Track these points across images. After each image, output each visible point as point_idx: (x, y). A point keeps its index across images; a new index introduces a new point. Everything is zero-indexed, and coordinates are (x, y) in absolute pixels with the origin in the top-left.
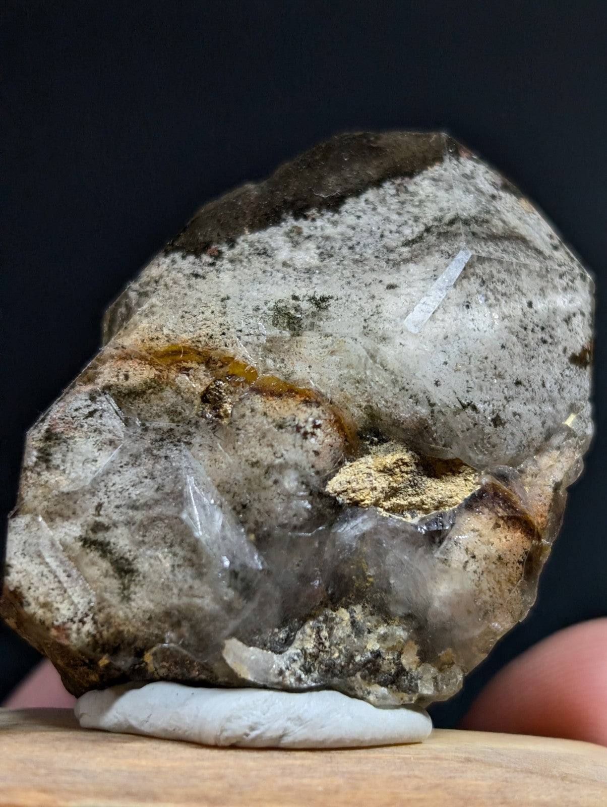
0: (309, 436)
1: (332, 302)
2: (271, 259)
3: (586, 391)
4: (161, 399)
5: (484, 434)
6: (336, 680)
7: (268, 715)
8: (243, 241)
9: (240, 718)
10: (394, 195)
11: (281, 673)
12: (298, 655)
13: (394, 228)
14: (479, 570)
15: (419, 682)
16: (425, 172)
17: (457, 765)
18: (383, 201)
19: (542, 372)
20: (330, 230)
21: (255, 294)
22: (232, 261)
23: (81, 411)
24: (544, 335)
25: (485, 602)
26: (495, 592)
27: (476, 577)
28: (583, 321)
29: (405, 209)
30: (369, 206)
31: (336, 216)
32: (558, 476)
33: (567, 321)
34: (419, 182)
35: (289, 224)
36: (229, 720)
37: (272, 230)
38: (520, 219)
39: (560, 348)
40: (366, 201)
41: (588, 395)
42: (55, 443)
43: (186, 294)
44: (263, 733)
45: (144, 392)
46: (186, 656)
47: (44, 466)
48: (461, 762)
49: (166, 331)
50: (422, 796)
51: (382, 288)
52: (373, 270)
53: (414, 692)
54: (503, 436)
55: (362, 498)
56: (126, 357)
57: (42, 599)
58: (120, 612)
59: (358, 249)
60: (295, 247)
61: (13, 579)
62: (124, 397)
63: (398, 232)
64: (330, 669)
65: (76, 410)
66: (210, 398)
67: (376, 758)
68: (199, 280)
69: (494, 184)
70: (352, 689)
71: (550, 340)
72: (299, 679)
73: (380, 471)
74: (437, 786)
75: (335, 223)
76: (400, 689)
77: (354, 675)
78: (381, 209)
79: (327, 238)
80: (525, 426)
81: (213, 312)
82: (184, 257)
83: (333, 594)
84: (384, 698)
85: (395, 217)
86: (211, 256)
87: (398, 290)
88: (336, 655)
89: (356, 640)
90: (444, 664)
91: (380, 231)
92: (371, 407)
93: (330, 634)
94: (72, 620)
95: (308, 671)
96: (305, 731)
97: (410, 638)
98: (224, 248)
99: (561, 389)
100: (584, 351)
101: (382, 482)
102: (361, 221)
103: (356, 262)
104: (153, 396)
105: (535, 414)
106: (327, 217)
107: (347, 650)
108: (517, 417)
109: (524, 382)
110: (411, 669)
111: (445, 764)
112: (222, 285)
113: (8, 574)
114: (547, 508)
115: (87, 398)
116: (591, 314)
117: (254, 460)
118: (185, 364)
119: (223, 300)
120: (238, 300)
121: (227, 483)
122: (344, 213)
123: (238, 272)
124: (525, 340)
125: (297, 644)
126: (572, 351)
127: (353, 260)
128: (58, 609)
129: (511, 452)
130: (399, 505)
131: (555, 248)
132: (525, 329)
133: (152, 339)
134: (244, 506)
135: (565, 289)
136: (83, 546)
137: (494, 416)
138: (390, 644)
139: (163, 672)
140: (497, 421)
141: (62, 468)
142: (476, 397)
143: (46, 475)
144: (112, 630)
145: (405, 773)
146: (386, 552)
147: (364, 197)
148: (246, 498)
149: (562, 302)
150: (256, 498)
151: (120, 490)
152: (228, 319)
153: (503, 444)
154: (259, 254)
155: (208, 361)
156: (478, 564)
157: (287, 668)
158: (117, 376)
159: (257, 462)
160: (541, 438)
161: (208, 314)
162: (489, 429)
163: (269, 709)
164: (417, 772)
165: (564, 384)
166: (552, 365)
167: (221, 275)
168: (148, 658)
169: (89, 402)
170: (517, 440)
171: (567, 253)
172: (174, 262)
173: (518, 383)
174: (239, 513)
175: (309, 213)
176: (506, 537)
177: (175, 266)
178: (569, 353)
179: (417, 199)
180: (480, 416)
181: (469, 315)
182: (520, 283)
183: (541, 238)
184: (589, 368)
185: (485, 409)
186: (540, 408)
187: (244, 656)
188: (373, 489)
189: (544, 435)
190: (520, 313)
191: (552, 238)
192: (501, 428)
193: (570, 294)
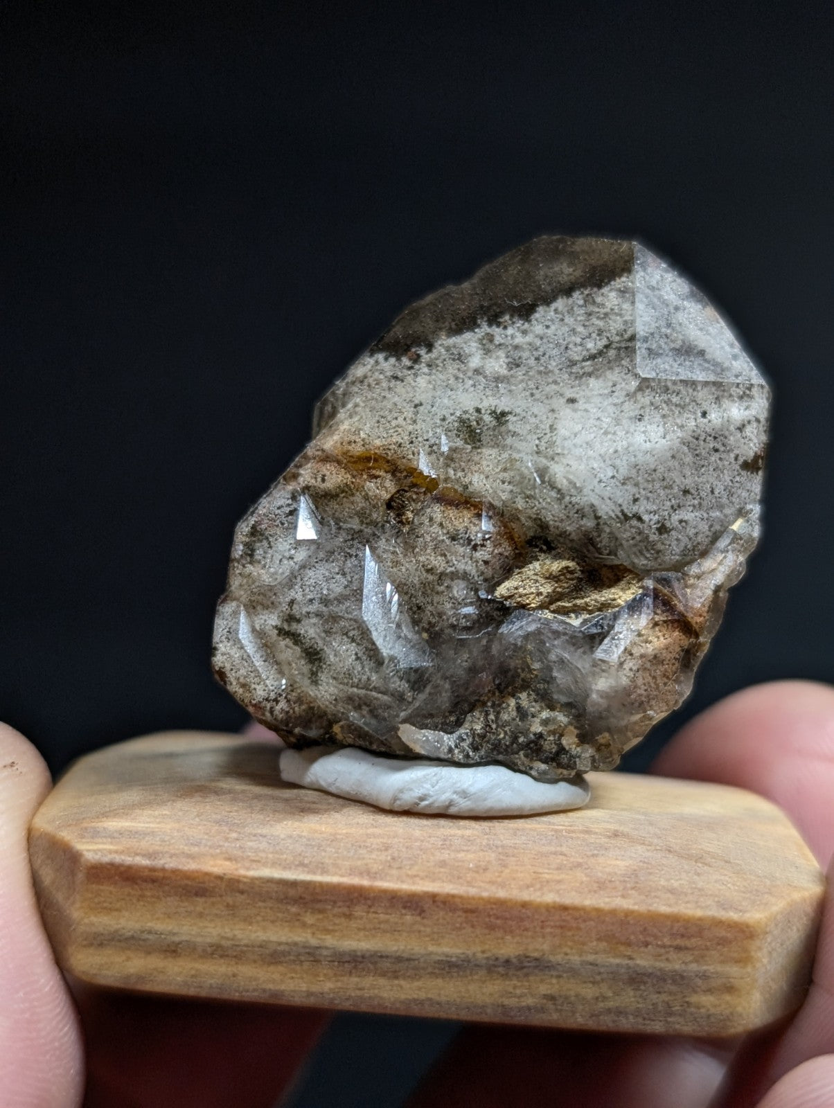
0: (479, 548)
1: (509, 417)
2: (463, 366)
3: (756, 495)
4: (352, 503)
5: (649, 542)
6: (501, 757)
7: (437, 787)
8: (440, 345)
9: (411, 790)
10: (581, 306)
11: (450, 750)
12: (467, 734)
13: (578, 340)
14: (635, 668)
15: (577, 760)
16: (612, 283)
17: (604, 840)
18: (571, 311)
19: (711, 480)
20: (519, 339)
21: (446, 401)
22: (429, 366)
23: (282, 509)
24: (716, 444)
25: (640, 695)
26: (650, 686)
27: (631, 674)
28: (758, 428)
29: (591, 322)
30: (557, 316)
31: (526, 325)
32: (719, 578)
33: (741, 428)
34: (606, 293)
35: (482, 330)
36: (401, 791)
37: (468, 335)
38: (701, 329)
39: (732, 455)
40: (556, 311)
41: (758, 497)
42: (258, 539)
43: (385, 397)
44: (432, 803)
45: (337, 495)
46: (368, 732)
47: (248, 559)
48: (609, 837)
49: (362, 435)
50: (562, 876)
51: (562, 401)
52: (555, 382)
53: (573, 769)
54: (668, 543)
55: (528, 601)
56: (326, 458)
57: (242, 680)
58: (312, 692)
59: (543, 360)
60: (486, 354)
61: (219, 660)
62: (320, 498)
63: (581, 345)
64: (497, 747)
65: (279, 508)
66: (394, 505)
67: (531, 829)
68: (398, 383)
69: (679, 294)
70: (516, 764)
71: (722, 449)
72: (467, 756)
73: (547, 578)
74: (579, 865)
75: (525, 332)
76: (560, 765)
77: (517, 753)
78: (569, 320)
79: (516, 347)
80: (691, 532)
81: (405, 419)
82: (386, 359)
83: (500, 684)
84: (545, 772)
85: (580, 329)
86: (410, 359)
87: (576, 405)
88: (502, 736)
89: (520, 723)
90: (601, 745)
91: (565, 342)
92: (540, 519)
93: (497, 717)
94: (267, 700)
95: (475, 748)
96: (469, 803)
97: (570, 723)
98: (422, 352)
99: (730, 495)
100: (756, 457)
101: (547, 589)
102: (549, 332)
103: (540, 372)
104: (345, 499)
105: (702, 519)
106: (518, 325)
107: (512, 732)
108: (684, 524)
109: (693, 491)
110: (570, 749)
111: (592, 839)
112: (418, 389)
113: (214, 655)
114: (706, 609)
115: (289, 496)
116: (767, 420)
117: (429, 567)
118: (374, 472)
119: (416, 406)
120: (429, 407)
121: (405, 584)
122: (534, 322)
123: (433, 377)
124: (696, 450)
125: (467, 725)
126: (744, 458)
127: (538, 371)
128: (255, 689)
130: (564, 607)
131: (735, 357)
132: (697, 439)
133: (350, 443)
134: (419, 608)
135: (741, 398)
136: (279, 635)
137: (659, 526)
138: (551, 727)
139: (350, 741)
140: (663, 529)
141: (263, 563)
142: (641, 508)
143: (250, 568)
144: (303, 707)
145: (553, 849)
146: (549, 651)
147: (554, 306)
148: (420, 600)
149: (736, 412)
150: (430, 601)
151: (314, 584)
152: (418, 427)
153: (668, 550)
154: (454, 360)
155: (394, 469)
156: (634, 661)
157: (456, 746)
158: (316, 478)
159: (432, 569)
160: (707, 540)
161: (400, 420)
162: (654, 537)
163: (437, 783)
164: (564, 849)
165: (734, 490)
166: (722, 472)
167: (419, 379)
168: (336, 729)
169: (290, 502)
170: (683, 545)
171: (747, 363)
172: (377, 362)
173: (686, 492)
174: (414, 613)
175: (501, 320)
176: (664, 636)
177: (378, 368)
178: (741, 460)
179: (602, 311)
180: (645, 526)
181: (641, 426)
182: (695, 393)
183: (722, 348)
184: (760, 473)
185: (651, 519)
186: (708, 514)
187: (416, 737)
188: (539, 594)
189: (710, 539)
190: (694, 424)
191: (732, 346)
192: (666, 536)
193: (746, 401)
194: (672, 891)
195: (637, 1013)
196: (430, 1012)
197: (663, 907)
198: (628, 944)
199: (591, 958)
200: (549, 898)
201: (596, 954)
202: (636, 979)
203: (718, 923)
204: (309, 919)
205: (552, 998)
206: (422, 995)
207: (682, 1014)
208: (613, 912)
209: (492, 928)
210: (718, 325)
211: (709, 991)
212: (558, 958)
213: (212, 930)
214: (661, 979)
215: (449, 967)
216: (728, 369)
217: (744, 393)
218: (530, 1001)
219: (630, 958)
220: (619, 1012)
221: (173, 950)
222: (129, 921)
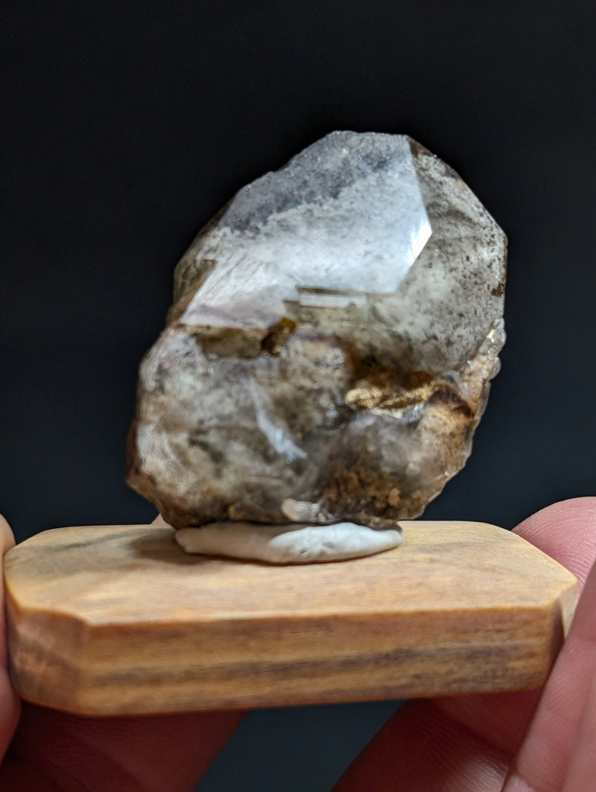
2: (294, 234)
3: (501, 312)
4: (234, 344)
5: (441, 353)
6: (349, 516)
7: (311, 542)
8: (272, 220)
10: (375, 186)
11: (317, 516)
14: (439, 444)
16: (395, 167)
17: (427, 566)
18: (368, 190)
19: (475, 305)
20: (333, 213)
22: (267, 236)
23: (179, 352)
24: (476, 279)
25: (442, 461)
26: (447, 455)
27: (437, 448)
28: (499, 264)
30: (358, 194)
31: (337, 202)
32: (485, 374)
33: (490, 266)
34: (392, 175)
35: (303, 207)
37: (292, 211)
38: (458, 197)
39: (486, 286)
40: (356, 190)
41: (502, 314)
42: (166, 376)
44: (310, 554)
45: (221, 339)
47: (160, 392)
50: (414, 592)
54: (452, 352)
55: (365, 403)
57: (168, 481)
58: (216, 485)
60: (309, 225)
61: (147, 467)
62: (206, 342)
64: (346, 508)
65: (176, 352)
66: (267, 344)
69: (440, 172)
70: (359, 520)
71: (480, 282)
72: (327, 518)
74: (420, 584)
75: (336, 208)
76: (388, 517)
77: (360, 511)
78: (368, 197)
79: (332, 219)
80: (464, 343)
82: (232, 232)
84: (378, 523)
86: (252, 231)
89: (361, 490)
90: (415, 500)
92: (371, 345)
93: (346, 488)
94: (188, 493)
95: (332, 512)
96: (333, 550)
97: (395, 487)
98: (260, 225)
99: (486, 314)
100: (500, 285)
102: (354, 206)
104: (227, 342)
105: (470, 333)
106: (330, 202)
108: (460, 338)
109: (464, 314)
110: (395, 505)
111: (419, 566)
113: (143, 465)
114: (479, 396)
116: (504, 257)
117: (300, 386)
121: (282, 399)
122: (341, 199)
123: (272, 245)
124: (465, 285)
125: (326, 495)
126: (493, 287)
128: (179, 486)
129: (455, 363)
130: (389, 405)
131: (481, 215)
132: (465, 277)
134: (293, 416)
135: (488, 244)
136: (190, 444)
137: (446, 341)
139: (239, 516)
140: (449, 343)
141: (172, 393)
142: (437, 330)
143: (162, 398)
144: (212, 496)
146: (381, 437)
147: (355, 186)
148: (295, 410)
149: (486, 254)
150: (301, 410)
153: (452, 357)
154: (284, 230)
156: (437, 439)
159: (302, 387)
160: (474, 348)
162: (444, 349)
165: (488, 310)
166: (481, 299)
167: (260, 247)
170: (460, 354)
171: (488, 218)
172: (225, 235)
173: (461, 315)
175: (316, 199)
176: (455, 419)
177: (227, 238)
178: (491, 288)
179: (391, 190)
180: (438, 343)
181: (431, 272)
182: (461, 244)
183: (472, 209)
184: (503, 296)
185: (442, 337)
186: (473, 329)
187: (294, 509)
188: (373, 398)
189: (475, 346)
190: (462, 266)
191: (478, 207)
192: (450, 348)
193: (492, 246)
194: (487, 593)
195: (474, 680)
196: (337, 698)
197: (485, 604)
198: (466, 632)
199: (442, 645)
200: (410, 607)
201: (446, 641)
202: (472, 656)
203: (522, 611)
204: (253, 644)
205: (418, 677)
206: (331, 687)
207: (503, 676)
208: (455, 612)
209: (376, 633)
210: (467, 193)
211: (519, 658)
212: (421, 648)
213: (185, 661)
214: (487, 653)
215: (349, 665)
216: (478, 224)
217: (490, 240)
218: (403, 681)
219: (468, 641)
220: (463, 680)
221: (156, 680)
222: (125, 664)
